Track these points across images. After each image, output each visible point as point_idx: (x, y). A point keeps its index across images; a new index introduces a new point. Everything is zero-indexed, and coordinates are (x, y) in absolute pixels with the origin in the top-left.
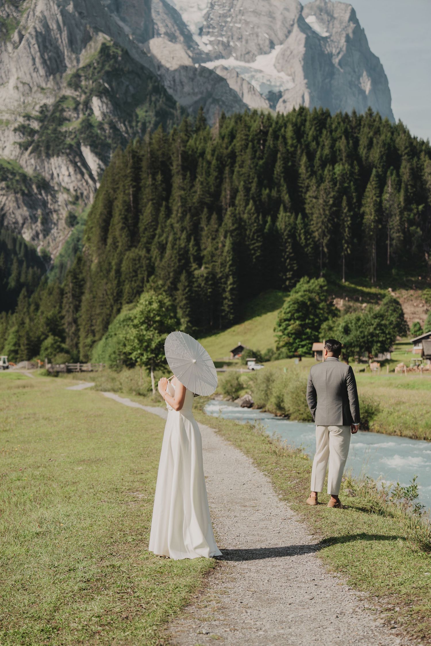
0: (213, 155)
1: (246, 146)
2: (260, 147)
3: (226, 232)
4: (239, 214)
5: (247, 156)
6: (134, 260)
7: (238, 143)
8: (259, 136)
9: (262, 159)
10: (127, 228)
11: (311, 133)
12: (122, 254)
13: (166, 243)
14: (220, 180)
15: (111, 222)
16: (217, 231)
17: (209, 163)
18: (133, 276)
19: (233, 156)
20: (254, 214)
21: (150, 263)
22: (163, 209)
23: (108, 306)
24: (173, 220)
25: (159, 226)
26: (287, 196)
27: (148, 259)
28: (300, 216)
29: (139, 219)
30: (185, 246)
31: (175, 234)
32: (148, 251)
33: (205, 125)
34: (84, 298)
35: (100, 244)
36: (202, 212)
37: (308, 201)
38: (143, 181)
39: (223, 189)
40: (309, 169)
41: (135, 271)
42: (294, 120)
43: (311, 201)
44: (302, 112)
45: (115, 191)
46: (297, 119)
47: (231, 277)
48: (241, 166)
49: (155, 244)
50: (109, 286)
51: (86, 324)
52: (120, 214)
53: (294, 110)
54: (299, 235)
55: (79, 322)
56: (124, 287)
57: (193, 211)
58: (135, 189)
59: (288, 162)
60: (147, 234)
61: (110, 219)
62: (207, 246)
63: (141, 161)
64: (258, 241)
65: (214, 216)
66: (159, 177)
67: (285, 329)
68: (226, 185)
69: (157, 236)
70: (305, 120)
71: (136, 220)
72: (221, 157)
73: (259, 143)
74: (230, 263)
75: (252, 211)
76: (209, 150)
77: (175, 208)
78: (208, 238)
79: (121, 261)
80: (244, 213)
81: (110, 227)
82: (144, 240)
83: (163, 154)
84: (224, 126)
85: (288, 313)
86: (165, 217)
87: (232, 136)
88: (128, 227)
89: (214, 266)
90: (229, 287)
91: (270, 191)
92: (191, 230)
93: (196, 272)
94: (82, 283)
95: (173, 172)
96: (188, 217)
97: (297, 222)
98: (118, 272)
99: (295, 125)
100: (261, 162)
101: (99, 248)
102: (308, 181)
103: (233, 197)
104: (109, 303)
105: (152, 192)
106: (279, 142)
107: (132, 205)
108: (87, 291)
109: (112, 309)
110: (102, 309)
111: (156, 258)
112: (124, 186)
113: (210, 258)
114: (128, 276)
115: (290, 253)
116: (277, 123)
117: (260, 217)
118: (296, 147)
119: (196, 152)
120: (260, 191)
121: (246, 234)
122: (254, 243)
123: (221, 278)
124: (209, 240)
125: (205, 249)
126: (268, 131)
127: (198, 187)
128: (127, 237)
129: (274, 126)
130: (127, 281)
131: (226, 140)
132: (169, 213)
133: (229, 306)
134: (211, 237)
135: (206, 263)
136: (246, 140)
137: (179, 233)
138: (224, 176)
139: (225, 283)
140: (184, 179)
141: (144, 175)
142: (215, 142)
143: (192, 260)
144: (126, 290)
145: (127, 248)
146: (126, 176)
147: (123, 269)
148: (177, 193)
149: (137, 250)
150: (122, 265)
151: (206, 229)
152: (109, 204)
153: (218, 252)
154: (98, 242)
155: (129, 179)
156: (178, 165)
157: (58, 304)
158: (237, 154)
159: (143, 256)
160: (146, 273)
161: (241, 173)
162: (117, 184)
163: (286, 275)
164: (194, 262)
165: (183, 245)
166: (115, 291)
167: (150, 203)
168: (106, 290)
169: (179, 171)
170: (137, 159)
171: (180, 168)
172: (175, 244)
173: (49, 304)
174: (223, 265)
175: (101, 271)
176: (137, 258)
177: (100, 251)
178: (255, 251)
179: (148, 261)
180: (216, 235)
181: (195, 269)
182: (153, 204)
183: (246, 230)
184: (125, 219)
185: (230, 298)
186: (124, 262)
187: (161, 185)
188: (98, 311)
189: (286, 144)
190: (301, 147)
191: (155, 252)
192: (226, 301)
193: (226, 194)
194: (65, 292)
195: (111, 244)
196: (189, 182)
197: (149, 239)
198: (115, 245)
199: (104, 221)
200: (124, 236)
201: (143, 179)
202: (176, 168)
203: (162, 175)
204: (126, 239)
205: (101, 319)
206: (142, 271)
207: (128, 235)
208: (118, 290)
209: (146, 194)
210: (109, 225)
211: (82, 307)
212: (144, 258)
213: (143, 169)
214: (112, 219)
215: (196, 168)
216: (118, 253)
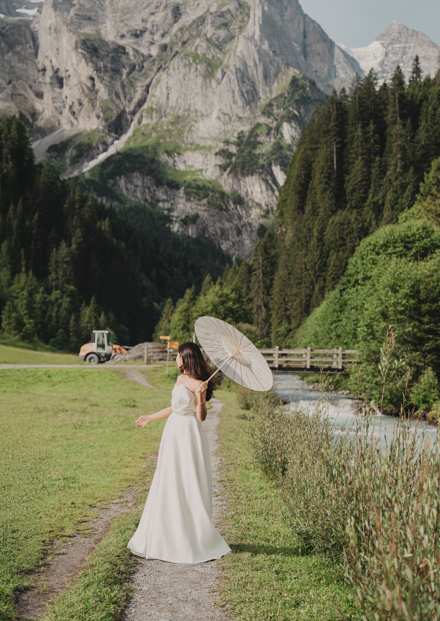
6: (342, 224)
10: (330, 190)
12: (324, 220)
13: (383, 204)
15: (310, 186)
18: (341, 246)
22: (375, 165)
23: (307, 284)
25: (372, 185)
27: (359, 223)
29: (345, 181)
32: (359, 214)
34: (276, 276)
35: (296, 213)
38: (349, 135)
49: (369, 205)
50: (310, 257)
51: (279, 308)
52: (322, 172)
55: (271, 306)
56: (328, 261)
57: (416, 164)
58: (339, 146)
60: (356, 195)
61: (308, 183)
63: (347, 113)
66: (371, 127)
69: (370, 196)
71: (341, 181)
76: (433, 95)
79: (324, 228)
81: (308, 192)
82: (353, 203)
86: (380, 174)
88: (332, 188)
94: (274, 259)
95: (387, 122)
96: (412, 170)
98: (320, 240)
101: (295, 219)
104: (309, 280)
105: (362, 146)
108: (280, 266)
109: (314, 288)
110: (300, 288)
111: (370, 222)
112: (326, 142)
114: (333, 245)
119: (416, 98)
127: (422, 136)
128: (331, 200)
130: (332, 251)
132: (383, 169)
140: (404, 125)
141: (350, 128)
144: (332, 263)
145: (330, 213)
146: (328, 131)
147: (327, 236)
148: (394, 143)
149: (344, 213)
150: (325, 233)
152: (307, 167)
154: (294, 211)
155: (334, 133)
156: (394, 112)
157: (246, 285)
159: (353, 220)
166: (317, 265)
167: (360, 158)
168: (305, 264)
169: (397, 120)
170: (341, 111)
171: (398, 114)
172: (397, 203)
175: (299, 240)
176: (346, 222)
177: (295, 223)
179: (359, 226)
182: (362, 159)
184: (328, 178)
186: (328, 229)
187: (373, 136)
188: (294, 291)
191: (368, 215)
194: (253, 269)
195: (310, 211)
196: (410, 132)
197: (359, 202)
198: (315, 212)
199: (301, 185)
200: (326, 200)
201: (350, 133)
202: (392, 117)
203: (374, 124)
204: (330, 202)
205: (298, 301)
206: (351, 238)
207: (332, 197)
208: (321, 263)
209: (353, 149)
210: (307, 189)
211: (275, 286)
212: (354, 223)
213: (349, 122)
214: (311, 182)
215: (419, 115)
216: (319, 219)
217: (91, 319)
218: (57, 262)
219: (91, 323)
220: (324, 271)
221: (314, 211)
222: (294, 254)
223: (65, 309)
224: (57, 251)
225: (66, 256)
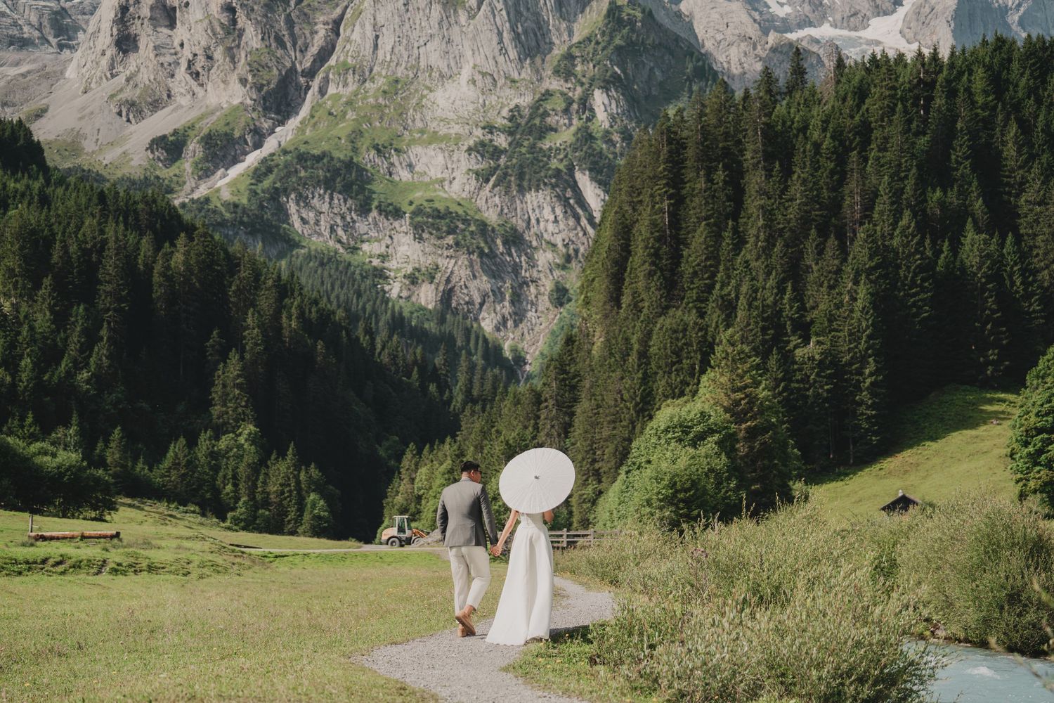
0: (824, 130)
1: (892, 110)
2: (918, 112)
3: (858, 274)
4: (883, 236)
5: (895, 130)
6: (675, 331)
7: (873, 105)
8: (916, 91)
9: (924, 134)
10: (659, 274)
11: (1024, 80)
12: (650, 321)
13: (737, 298)
14: (840, 176)
15: (629, 265)
16: (839, 271)
17: (817, 146)
18: (673, 364)
19: (865, 131)
20: (914, 236)
21: (704, 336)
22: (727, 235)
23: (624, 423)
24: (749, 252)
25: (721, 268)
26: (980, 201)
27: (701, 330)
28: (1010, 238)
29: (682, 256)
30: (775, 303)
31: (752, 279)
32: (702, 314)
33: (804, 82)
34: (579, 409)
35: (608, 307)
36: (806, 237)
37: (1025, 210)
38: (688, 185)
39: (847, 192)
40: (1025, 149)
41: (677, 353)
42: (987, 59)
43: (1031, 210)
44: (1000, 48)
45: (634, 210)
46: (991, 58)
47: (871, 360)
48: (883, 149)
49: (716, 301)
50: (628, 382)
51: (583, 459)
52: (646, 247)
53: (985, 43)
54: (1011, 276)
56: (656, 386)
57: (787, 235)
58: (673, 201)
59: (981, 138)
60: (697, 283)
61: (626, 259)
62: (821, 302)
63: (686, 148)
64: (923, 290)
65: (832, 242)
66: (720, 176)
67: (1040, 452)
68: (853, 184)
69: (718, 286)
70: (1010, 60)
71: (676, 258)
72: (841, 134)
73: (916, 104)
74: (868, 332)
75: (910, 230)
76: (815, 122)
77: (753, 231)
78: (821, 286)
79: (648, 335)
80: (892, 236)
81: (626, 275)
82: (694, 294)
83: (727, 135)
84: (844, 80)
85: (1047, 414)
86: (733, 249)
87: (862, 94)
88: (661, 270)
89: (834, 341)
90: (868, 381)
91: (945, 193)
92: (784, 272)
93: (799, 352)
94: (575, 380)
95: (745, 165)
96: (778, 247)
97: (1005, 251)
98: (643, 355)
99: (989, 68)
100: (923, 141)
101: (606, 316)
102: (1021, 172)
103: (868, 207)
104: (627, 416)
105: (707, 203)
106: (958, 100)
107: (668, 232)
108: (584, 396)
109: (634, 428)
110: (614, 428)
111: (717, 326)
112: (652, 196)
113: (826, 324)
114: (662, 363)
115: (994, 312)
116: (952, 66)
117: (927, 242)
118: (994, 108)
119: (790, 127)
120: (924, 193)
121: (898, 274)
122: (914, 295)
123: (850, 364)
124: (824, 289)
125: (813, 308)
126: (934, 82)
127: (796, 189)
128: (659, 290)
129: (945, 72)
130: (661, 372)
131: (850, 102)
132: (740, 242)
133: (869, 418)
134: (826, 284)
135: (817, 335)
136: (893, 96)
137: (761, 279)
138: (851, 166)
139: (861, 374)
140: (769, 176)
141: (690, 175)
142: (828, 108)
143: (789, 329)
144: (660, 389)
145: (659, 310)
146: (655, 178)
147: (653, 350)
148: (753, 204)
149: (679, 313)
150: (651, 343)
151: (815, 268)
152: (625, 233)
153: (843, 312)
154: (605, 303)
155: (664, 182)
156: (755, 152)
157: (532, 422)
158: (873, 125)
159: (691, 323)
160: (699, 357)
161: (882, 161)
162: (639, 194)
163: (986, 357)
164: (794, 332)
165: (770, 301)
166: (639, 393)
167: (704, 223)
168: (621, 393)
169: (759, 162)
170: (676, 146)
171: (761, 154)
172: (755, 299)
173: (515, 423)
174: (854, 336)
175: (611, 354)
176: (680, 328)
177: (608, 322)
178: (921, 307)
179: (701, 334)
180: (836, 280)
181: (796, 347)
182: (708, 225)
183: (899, 267)
184: (656, 254)
185: (870, 402)
186: (654, 338)
187: (723, 189)
188: (606, 433)
189: (973, 103)
190: (1004, 108)
191: (715, 316)
192: (863, 409)
193: (852, 202)
194: (543, 399)
195: (630, 305)
196: (779, 181)
197: (702, 292)
198: (636, 307)
199: (616, 263)
200: (653, 289)
201: (689, 181)
202: (753, 158)
203: (724, 172)
204: (657, 293)
205: (610, 449)
206: (689, 353)
207: (661, 284)
208: (644, 390)
209: (694, 208)
210: (625, 270)
211: (576, 425)
212: (694, 328)
213: (688, 163)
214: (631, 259)
215: (792, 155)
216: (642, 322)
217: (289, 479)
218: (224, 386)
219: (289, 485)
220: (648, 403)
221: (636, 305)
222: (605, 376)
223: (249, 465)
224: (224, 367)
225: (238, 376)
